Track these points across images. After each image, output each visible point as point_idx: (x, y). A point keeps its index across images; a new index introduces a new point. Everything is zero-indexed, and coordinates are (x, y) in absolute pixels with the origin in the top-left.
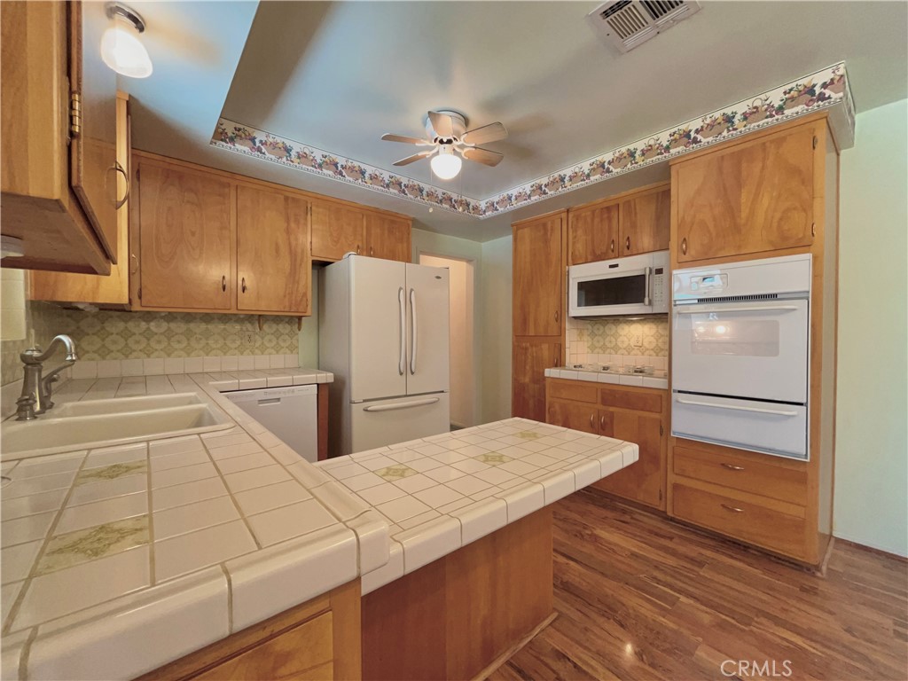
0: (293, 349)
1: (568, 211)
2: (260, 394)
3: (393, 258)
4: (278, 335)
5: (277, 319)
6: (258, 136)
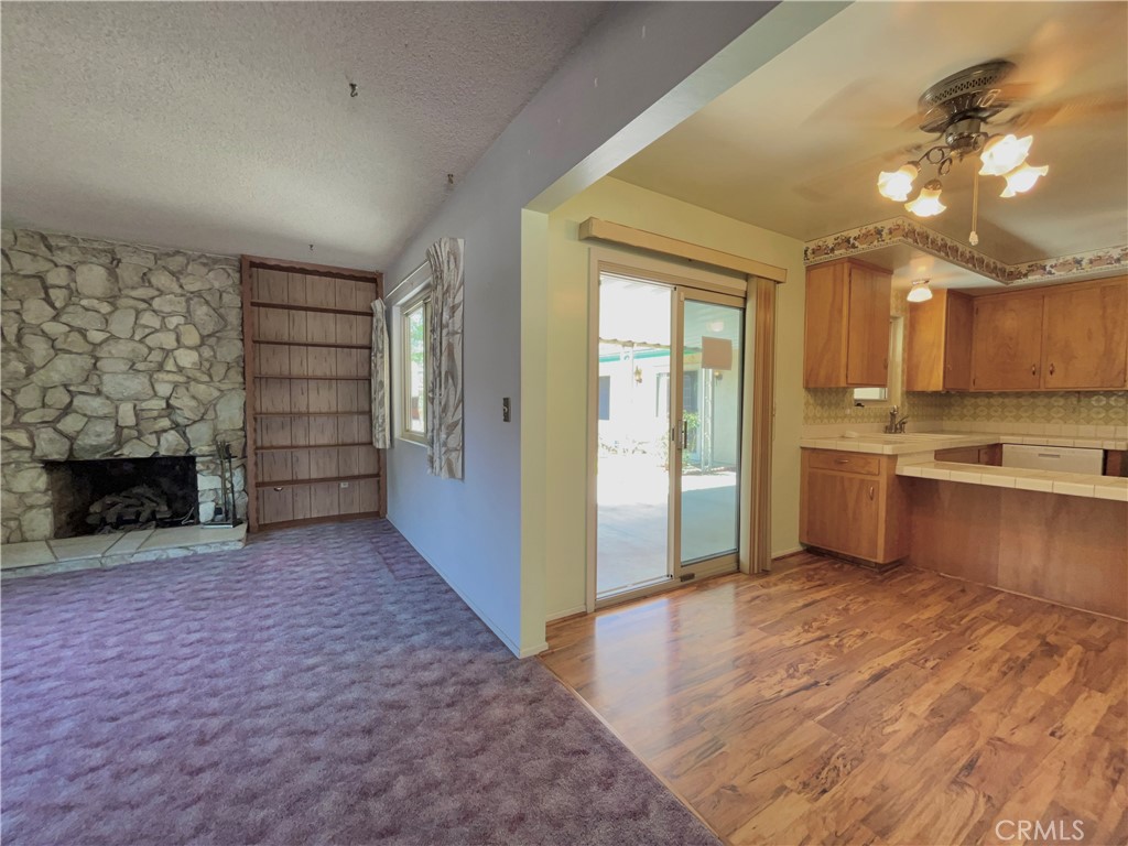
6: (1048, 264)
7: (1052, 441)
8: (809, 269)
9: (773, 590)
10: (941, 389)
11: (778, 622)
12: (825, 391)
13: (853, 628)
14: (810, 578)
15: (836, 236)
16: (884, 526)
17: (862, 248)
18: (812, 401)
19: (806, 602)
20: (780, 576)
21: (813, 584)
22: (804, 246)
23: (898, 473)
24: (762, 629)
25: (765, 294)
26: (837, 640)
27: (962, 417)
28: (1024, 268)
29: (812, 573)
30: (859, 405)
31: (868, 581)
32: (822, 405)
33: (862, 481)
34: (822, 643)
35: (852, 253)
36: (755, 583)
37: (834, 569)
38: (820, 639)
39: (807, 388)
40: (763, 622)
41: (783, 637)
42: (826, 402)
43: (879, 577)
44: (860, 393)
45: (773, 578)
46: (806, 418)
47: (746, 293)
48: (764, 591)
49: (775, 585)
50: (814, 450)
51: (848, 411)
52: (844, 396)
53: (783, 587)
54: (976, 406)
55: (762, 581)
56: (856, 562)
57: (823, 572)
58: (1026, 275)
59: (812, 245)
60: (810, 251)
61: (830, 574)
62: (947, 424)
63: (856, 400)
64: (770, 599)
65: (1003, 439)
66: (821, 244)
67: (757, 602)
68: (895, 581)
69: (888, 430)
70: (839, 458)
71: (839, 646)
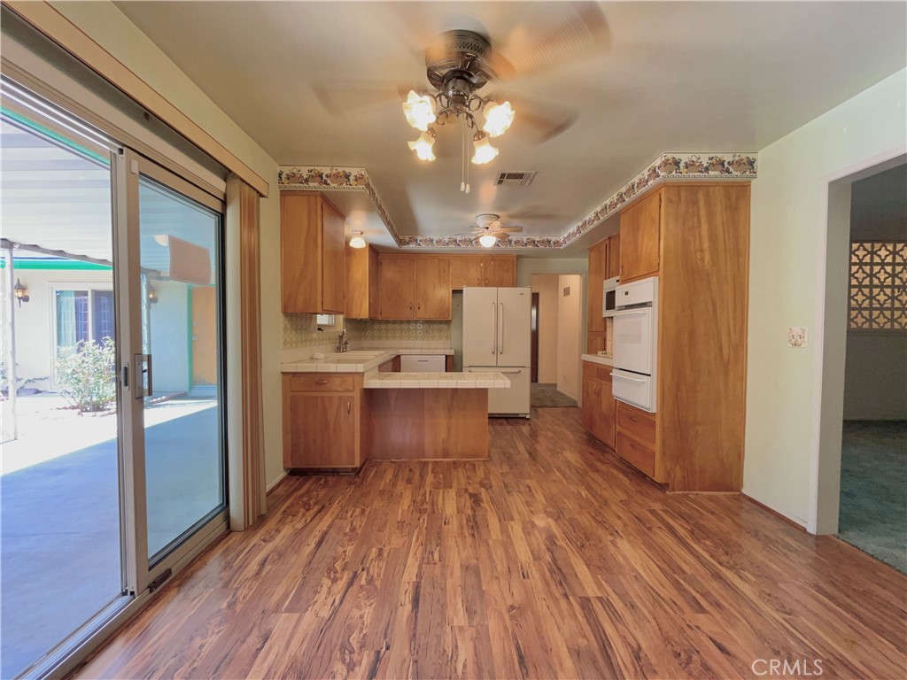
0: (448, 338)
1: (610, 238)
2: (419, 358)
3: (486, 285)
4: (440, 330)
5: (440, 322)
6: (419, 238)
7: (425, 352)
8: (284, 194)
9: (278, 540)
10: (367, 317)
11: (302, 586)
12: (298, 316)
13: (369, 549)
14: (307, 507)
15: (311, 168)
16: (359, 435)
17: (333, 186)
18: (289, 326)
19: (317, 539)
20: (278, 515)
21: (312, 512)
22: (279, 169)
23: (365, 387)
24: (289, 610)
25: (249, 200)
26: (365, 573)
27: (373, 338)
28: (407, 238)
29: (305, 499)
30: (319, 329)
31: (353, 487)
32: (296, 330)
33: (341, 397)
34: (355, 588)
35: (323, 188)
36: (256, 540)
37: (323, 487)
38: (350, 584)
39: (286, 313)
40: (286, 595)
41: (316, 607)
42: (299, 326)
43: (358, 480)
44: (322, 319)
45: (271, 524)
46: (285, 342)
47: (225, 195)
48: (269, 546)
49: (278, 531)
50: (294, 374)
51: (315, 335)
52: (311, 321)
53: (287, 530)
54: (380, 330)
55: (262, 532)
56: (335, 472)
57: (315, 493)
58: (408, 243)
59: (286, 170)
60: (284, 176)
61: (322, 493)
62: (366, 343)
63: (319, 325)
64: (280, 555)
65: (401, 352)
66: (295, 171)
67: (268, 567)
68: (369, 479)
69: (338, 350)
70: (319, 379)
71: (370, 581)
